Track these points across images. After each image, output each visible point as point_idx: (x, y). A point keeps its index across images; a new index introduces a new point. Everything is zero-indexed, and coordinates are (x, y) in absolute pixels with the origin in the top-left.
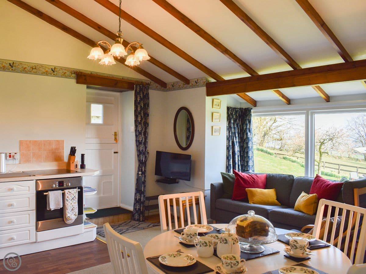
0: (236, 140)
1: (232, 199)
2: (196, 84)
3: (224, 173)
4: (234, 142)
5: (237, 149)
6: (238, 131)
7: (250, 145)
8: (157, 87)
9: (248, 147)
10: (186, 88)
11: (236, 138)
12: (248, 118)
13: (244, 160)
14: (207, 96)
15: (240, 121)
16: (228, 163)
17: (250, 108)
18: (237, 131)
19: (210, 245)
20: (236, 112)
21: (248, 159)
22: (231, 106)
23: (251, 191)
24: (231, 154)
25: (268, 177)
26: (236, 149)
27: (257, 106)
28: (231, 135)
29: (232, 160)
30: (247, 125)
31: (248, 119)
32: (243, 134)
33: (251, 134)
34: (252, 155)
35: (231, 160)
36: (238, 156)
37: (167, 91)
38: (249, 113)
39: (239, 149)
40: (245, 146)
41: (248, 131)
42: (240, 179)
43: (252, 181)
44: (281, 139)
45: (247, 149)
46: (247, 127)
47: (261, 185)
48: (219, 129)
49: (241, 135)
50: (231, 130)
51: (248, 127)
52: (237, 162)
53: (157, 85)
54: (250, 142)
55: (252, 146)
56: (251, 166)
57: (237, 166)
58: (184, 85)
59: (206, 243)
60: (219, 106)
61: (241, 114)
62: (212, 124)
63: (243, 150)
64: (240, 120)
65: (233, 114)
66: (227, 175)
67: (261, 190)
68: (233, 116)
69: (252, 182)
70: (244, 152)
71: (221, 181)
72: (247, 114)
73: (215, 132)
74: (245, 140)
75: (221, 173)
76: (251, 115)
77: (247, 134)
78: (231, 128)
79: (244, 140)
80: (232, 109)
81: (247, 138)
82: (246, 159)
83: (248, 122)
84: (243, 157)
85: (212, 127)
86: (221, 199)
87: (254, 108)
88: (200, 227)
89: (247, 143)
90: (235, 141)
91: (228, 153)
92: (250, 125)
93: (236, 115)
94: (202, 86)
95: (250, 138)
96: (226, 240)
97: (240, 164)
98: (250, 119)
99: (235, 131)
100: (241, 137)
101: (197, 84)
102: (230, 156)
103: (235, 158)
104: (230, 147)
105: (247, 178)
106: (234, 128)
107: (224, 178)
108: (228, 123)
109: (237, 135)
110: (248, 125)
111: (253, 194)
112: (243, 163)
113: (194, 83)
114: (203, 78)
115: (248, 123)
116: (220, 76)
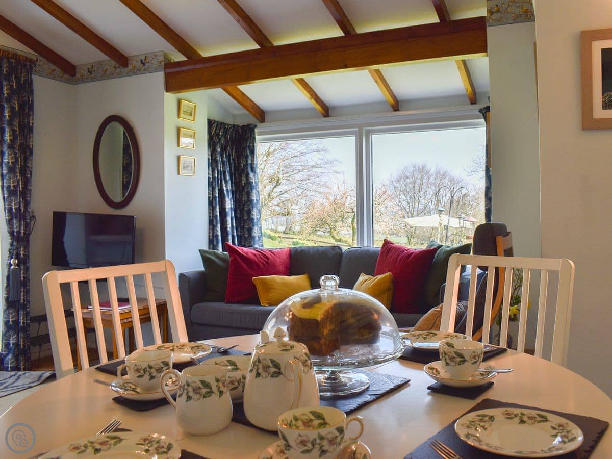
0: (226, 186)
1: (225, 301)
2: (142, 65)
3: (205, 251)
4: (223, 189)
5: (229, 204)
6: (230, 170)
7: (254, 197)
8: (53, 71)
9: (250, 201)
10: (120, 75)
11: (226, 182)
12: (248, 144)
13: (244, 226)
14: (167, 91)
15: (234, 151)
16: (213, 233)
17: (253, 125)
18: (228, 169)
19: (222, 389)
20: (226, 131)
21: (251, 224)
22: (216, 120)
23: (264, 282)
24: (218, 214)
25: (292, 252)
26: (227, 204)
27: (266, 121)
28: (216, 176)
29: (221, 227)
30: (247, 157)
31: (249, 146)
32: (240, 176)
33: (256, 176)
34: (259, 217)
35: (219, 226)
36: (232, 219)
37: (76, 83)
38: (251, 135)
39: (232, 206)
40: (245, 199)
41: (249, 169)
42: (239, 259)
43: (265, 263)
44: (288, 214)
45: (248, 206)
46: (247, 161)
47: (281, 268)
48: (192, 163)
49: (235, 178)
50: (217, 167)
51: (250, 162)
52: (229, 229)
53: (53, 67)
54: (254, 191)
55: (258, 198)
56: (257, 238)
57: (230, 237)
58: (116, 68)
59: (206, 385)
60: (191, 115)
61: (235, 137)
62: (178, 151)
63: (242, 207)
64: (234, 147)
65: (219, 135)
66: (212, 255)
67: (282, 279)
68: (219, 140)
69: (263, 263)
70: (242, 210)
71: (201, 268)
72: (246, 137)
73: (184, 168)
74: (243, 188)
75: (200, 251)
76: (255, 138)
77: (247, 175)
78: (217, 162)
79: (241, 188)
80: (217, 125)
81: (249, 183)
82: (247, 224)
83: (248, 151)
84: (241, 220)
85: (179, 158)
86: (201, 305)
87: (260, 125)
88: (173, 350)
89: (249, 194)
90: (225, 188)
91: (211, 212)
92: (253, 157)
93: (226, 138)
94: (156, 70)
95: (254, 183)
96: (276, 365)
97: (235, 234)
98: (254, 146)
99: (225, 169)
100: (236, 183)
101: (144, 65)
102: (216, 219)
103: (227, 221)
104: (216, 200)
105: (254, 257)
106: (223, 163)
107: (206, 260)
108: (210, 153)
109: (228, 178)
110: (250, 158)
111: (268, 287)
112: (241, 232)
113: (139, 64)
114: (156, 53)
115: (249, 154)
116: (194, 50)
